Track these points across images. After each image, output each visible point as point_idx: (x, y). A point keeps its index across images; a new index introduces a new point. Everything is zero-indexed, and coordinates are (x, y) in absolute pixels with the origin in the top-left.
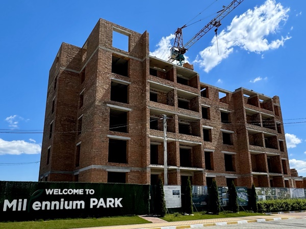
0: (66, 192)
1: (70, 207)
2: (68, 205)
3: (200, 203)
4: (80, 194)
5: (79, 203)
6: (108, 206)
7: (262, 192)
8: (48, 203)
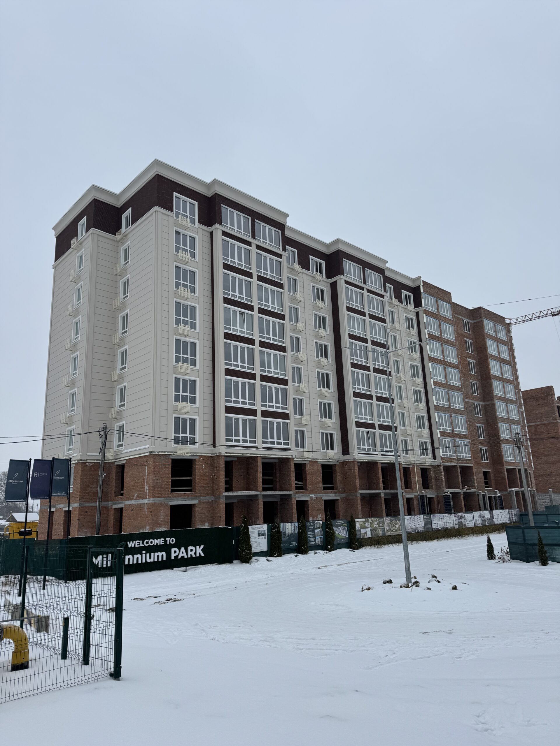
0: (147, 543)
1: (152, 560)
2: (150, 558)
3: (289, 544)
4: (161, 544)
5: (160, 554)
6: (189, 556)
7: (366, 525)
8: (131, 557)
